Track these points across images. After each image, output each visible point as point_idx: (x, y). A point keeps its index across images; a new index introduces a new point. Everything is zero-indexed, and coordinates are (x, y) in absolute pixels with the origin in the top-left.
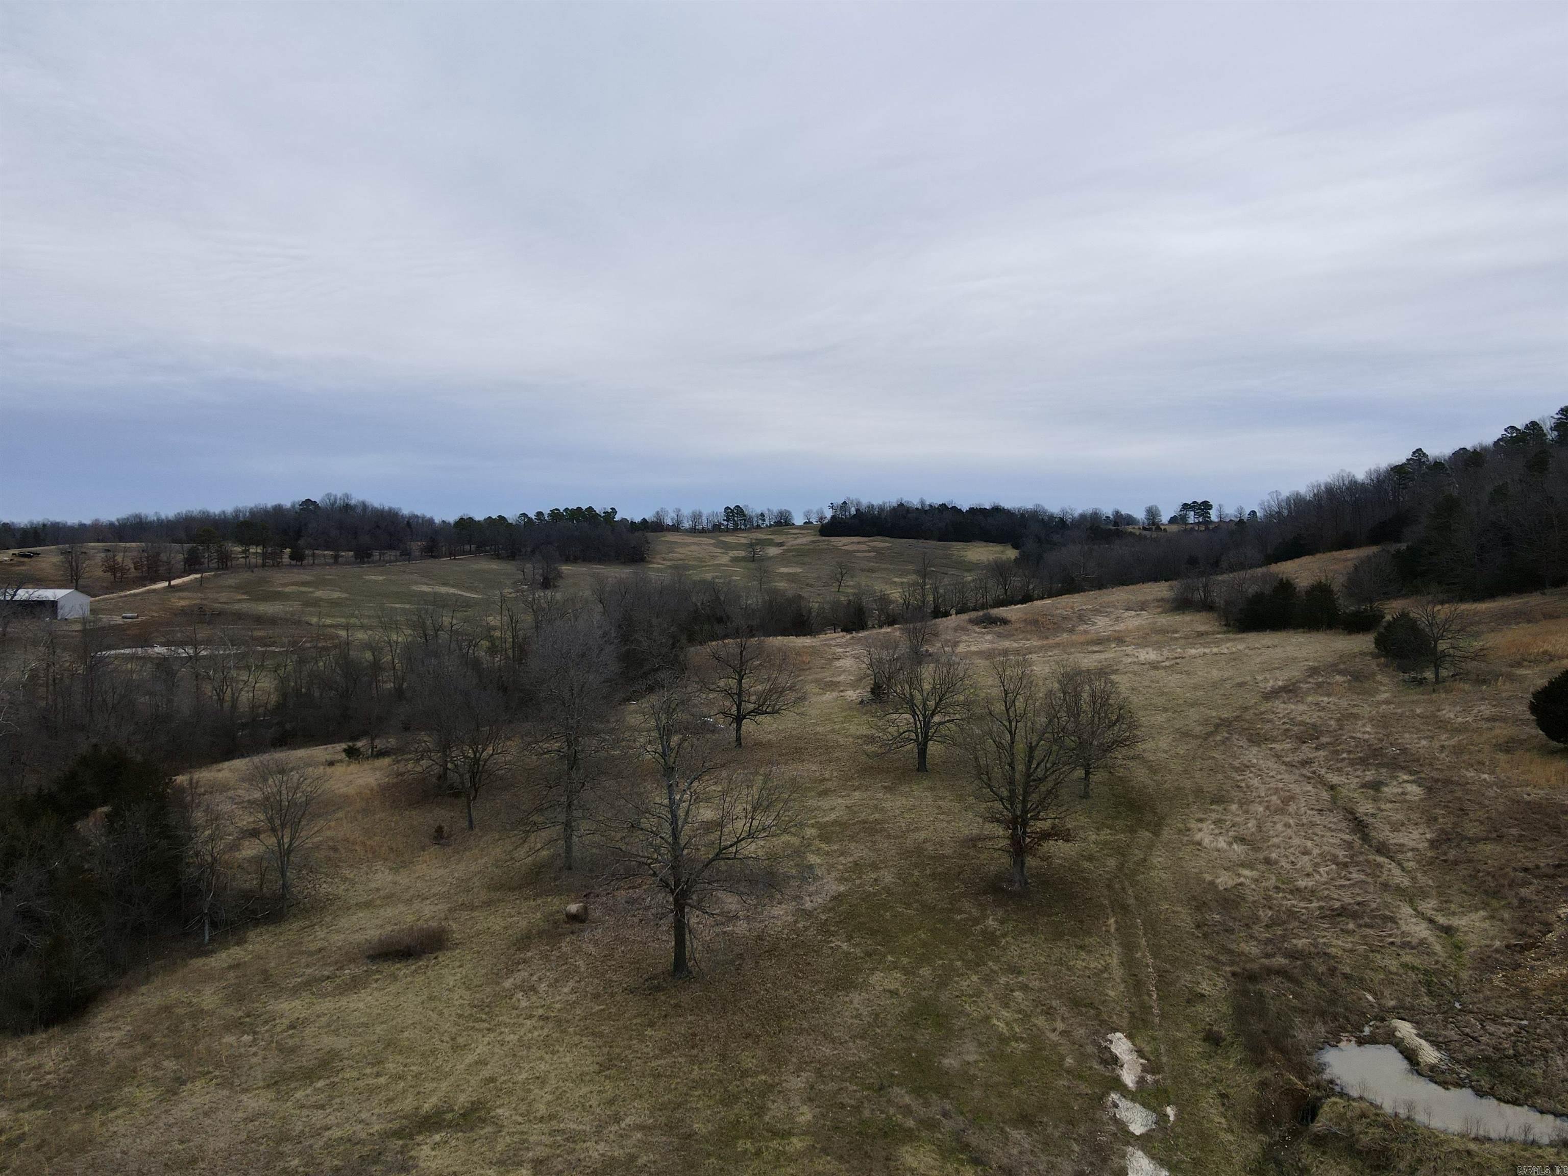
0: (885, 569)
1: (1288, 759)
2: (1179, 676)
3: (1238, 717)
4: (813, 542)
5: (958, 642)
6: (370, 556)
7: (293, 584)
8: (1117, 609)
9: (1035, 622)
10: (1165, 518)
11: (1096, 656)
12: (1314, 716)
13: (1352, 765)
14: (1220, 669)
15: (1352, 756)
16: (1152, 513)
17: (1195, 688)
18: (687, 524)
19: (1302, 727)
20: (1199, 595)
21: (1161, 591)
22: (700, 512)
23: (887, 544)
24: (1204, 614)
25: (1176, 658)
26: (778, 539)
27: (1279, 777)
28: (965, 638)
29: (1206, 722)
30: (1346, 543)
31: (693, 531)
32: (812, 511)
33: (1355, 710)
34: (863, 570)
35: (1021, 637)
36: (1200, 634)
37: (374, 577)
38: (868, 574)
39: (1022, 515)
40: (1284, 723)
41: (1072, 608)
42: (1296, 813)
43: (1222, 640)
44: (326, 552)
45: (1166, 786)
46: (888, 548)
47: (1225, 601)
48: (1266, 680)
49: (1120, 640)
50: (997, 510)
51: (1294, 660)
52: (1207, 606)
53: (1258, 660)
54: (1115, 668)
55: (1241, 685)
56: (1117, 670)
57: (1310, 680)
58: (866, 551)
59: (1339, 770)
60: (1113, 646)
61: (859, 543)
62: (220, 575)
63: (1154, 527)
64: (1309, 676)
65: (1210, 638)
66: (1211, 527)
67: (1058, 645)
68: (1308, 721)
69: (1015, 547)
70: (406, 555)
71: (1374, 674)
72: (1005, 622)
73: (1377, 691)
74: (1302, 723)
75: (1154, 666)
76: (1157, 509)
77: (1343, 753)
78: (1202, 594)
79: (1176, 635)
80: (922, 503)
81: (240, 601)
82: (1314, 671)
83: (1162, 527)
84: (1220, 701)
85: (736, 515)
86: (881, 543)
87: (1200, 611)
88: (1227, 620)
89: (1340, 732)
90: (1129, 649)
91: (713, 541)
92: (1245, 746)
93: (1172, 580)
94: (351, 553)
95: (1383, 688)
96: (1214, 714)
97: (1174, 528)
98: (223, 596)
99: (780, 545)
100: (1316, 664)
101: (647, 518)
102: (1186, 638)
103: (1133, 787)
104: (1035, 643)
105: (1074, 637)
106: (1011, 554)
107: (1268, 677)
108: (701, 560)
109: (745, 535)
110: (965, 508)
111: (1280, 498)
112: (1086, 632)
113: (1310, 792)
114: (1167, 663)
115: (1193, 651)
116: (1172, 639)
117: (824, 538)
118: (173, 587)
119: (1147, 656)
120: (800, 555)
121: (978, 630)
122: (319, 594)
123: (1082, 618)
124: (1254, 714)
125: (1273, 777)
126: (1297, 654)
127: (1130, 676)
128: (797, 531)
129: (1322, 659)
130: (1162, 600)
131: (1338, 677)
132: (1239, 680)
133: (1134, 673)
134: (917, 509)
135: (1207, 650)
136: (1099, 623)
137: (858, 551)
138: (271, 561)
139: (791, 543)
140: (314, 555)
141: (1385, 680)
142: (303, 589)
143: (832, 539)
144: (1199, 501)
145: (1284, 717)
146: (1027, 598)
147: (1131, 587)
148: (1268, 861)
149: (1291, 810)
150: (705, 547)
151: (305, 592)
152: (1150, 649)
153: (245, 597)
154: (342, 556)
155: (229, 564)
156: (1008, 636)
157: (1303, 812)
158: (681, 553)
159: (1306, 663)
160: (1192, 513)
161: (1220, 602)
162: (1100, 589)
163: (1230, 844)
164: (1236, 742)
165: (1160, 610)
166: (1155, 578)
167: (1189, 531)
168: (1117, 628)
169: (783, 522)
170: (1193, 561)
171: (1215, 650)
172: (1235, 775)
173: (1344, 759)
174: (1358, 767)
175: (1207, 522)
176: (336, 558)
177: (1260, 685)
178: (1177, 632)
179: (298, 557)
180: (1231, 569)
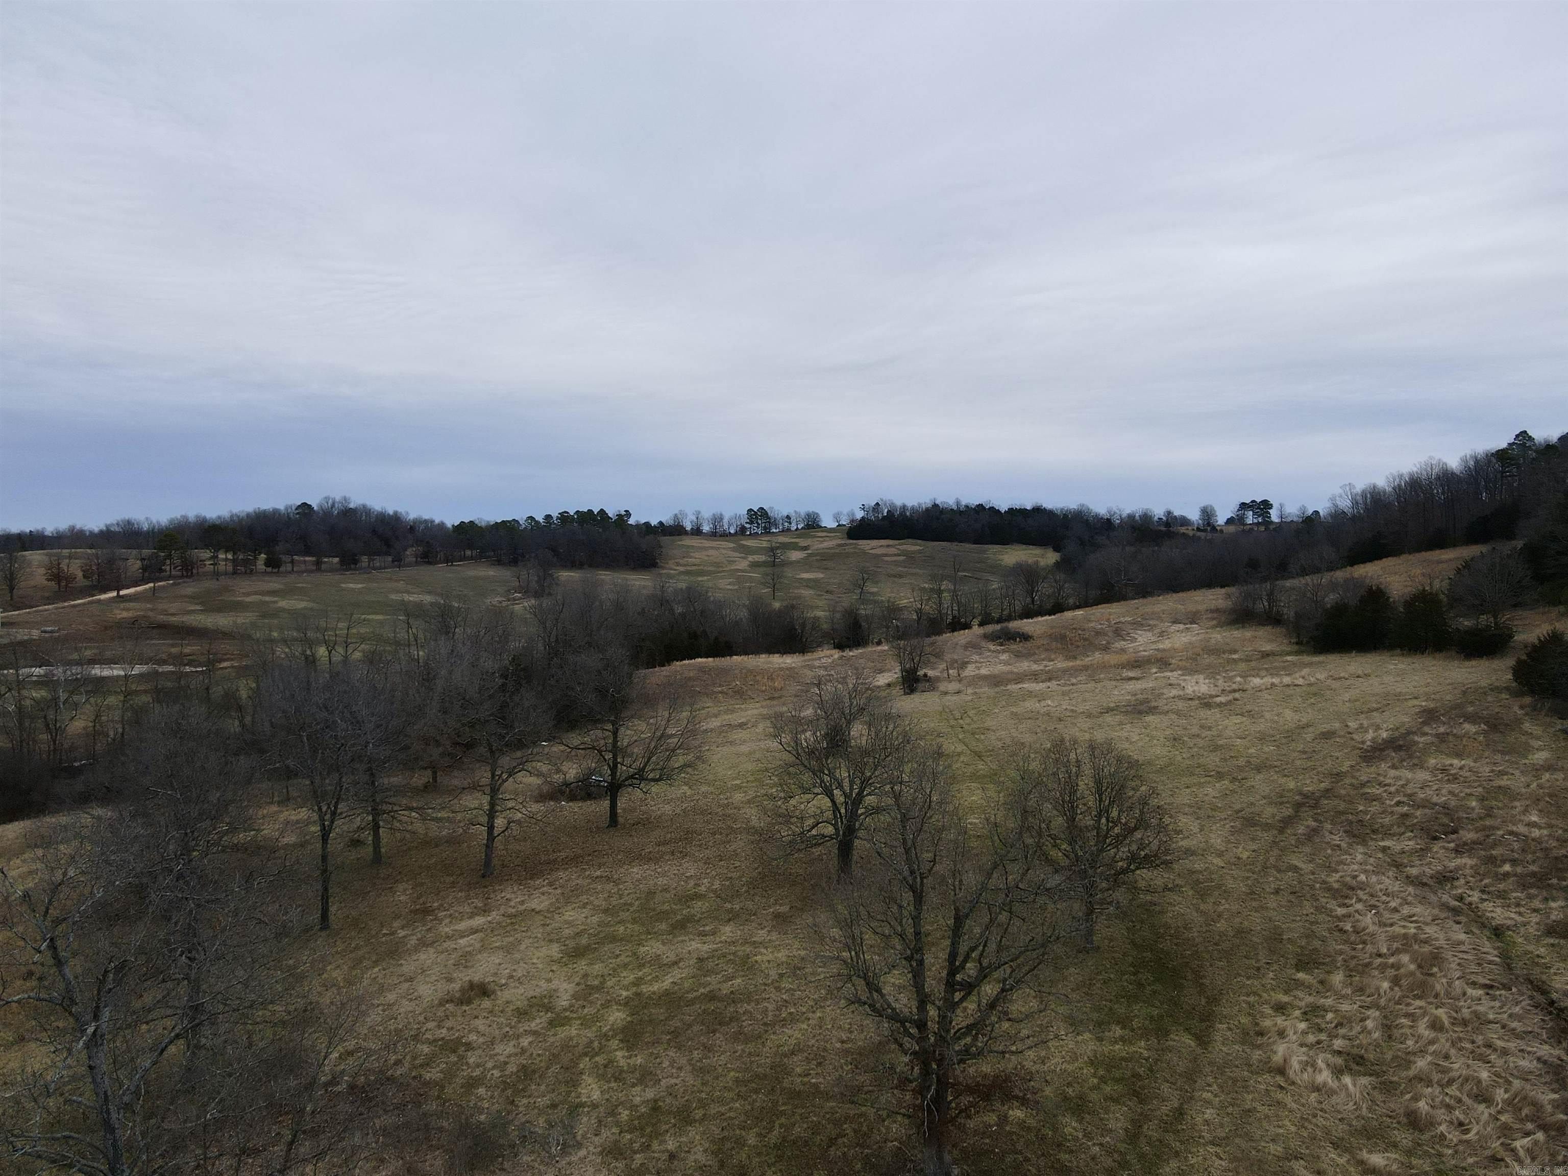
0: (913, 574)
1: (1414, 871)
2: (1237, 719)
3: (1327, 790)
4: (839, 545)
5: (967, 663)
6: (355, 562)
7: (256, 593)
8: (1162, 621)
9: (1063, 637)
10: (1221, 519)
11: (1132, 686)
12: (1444, 791)
13: (1524, 887)
14: (1296, 710)
15: (1519, 870)
16: (1207, 514)
17: (1263, 738)
18: (706, 528)
19: (1427, 811)
20: (1262, 605)
21: (1217, 599)
22: (721, 515)
23: (918, 548)
24: (1269, 628)
25: (1235, 691)
26: (802, 542)
27: (1406, 911)
28: (975, 657)
29: (1279, 799)
30: (1438, 541)
31: (714, 534)
32: (841, 513)
33: (1504, 782)
34: (890, 576)
35: (1043, 656)
36: (1266, 655)
37: (354, 584)
38: (896, 579)
39: (1065, 516)
40: (1398, 803)
41: (1108, 620)
42: (1448, 994)
43: (1294, 664)
44: (307, 559)
45: (1221, 925)
46: (919, 552)
47: (1296, 613)
48: (1362, 729)
49: (1163, 662)
50: (1038, 511)
51: (1399, 697)
52: (1272, 619)
53: (1347, 696)
54: (1154, 704)
55: (1327, 735)
56: (1156, 708)
57: (1427, 729)
58: (895, 555)
59: (1502, 895)
60: (1154, 670)
61: (888, 546)
62: (179, 584)
63: (1209, 529)
64: (1424, 723)
65: (1277, 662)
66: (1272, 527)
67: (1086, 668)
68: (1435, 799)
69: (1057, 549)
70: (398, 561)
71: (1518, 721)
72: (1025, 637)
73: (1527, 750)
74: (1426, 804)
75: (1206, 703)
76: (1212, 509)
77: (1504, 862)
78: (1266, 604)
79: (1235, 656)
80: (958, 503)
81: (193, 611)
82: (1430, 716)
83: (1218, 528)
84: (1298, 763)
85: (759, 516)
86: (912, 546)
87: (1264, 625)
88: (1298, 636)
89: (1488, 822)
90: (1174, 676)
91: (732, 545)
92: (1344, 845)
93: (1228, 586)
94: (336, 560)
95: (1536, 744)
96: (1292, 785)
97: (1232, 529)
98: (173, 607)
99: (805, 548)
100: (1432, 705)
101: (664, 521)
102: (1248, 660)
103: (1167, 926)
104: (1059, 665)
105: (1107, 657)
106: (1050, 557)
107: (1365, 723)
108: (717, 565)
109: (766, 539)
110: (1004, 508)
111: (1355, 491)
112: (1123, 651)
113: (1462, 943)
114: (1222, 699)
115: (1257, 681)
116: (1229, 661)
117: (851, 541)
118: (123, 597)
119: (1196, 688)
120: (823, 559)
121: (992, 647)
122: (283, 603)
123: (1119, 633)
124: (1352, 785)
125: (1396, 910)
126: (1400, 688)
127: (1173, 716)
128: (824, 534)
129: (1438, 697)
130: (1217, 610)
131: (1467, 726)
132: (1324, 728)
133: (1178, 713)
134: (952, 510)
135: (1276, 680)
136: (1140, 639)
137: (886, 555)
138: (242, 569)
139: (816, 547)
140: (292, 562)
141: (1537, 730)
142: (267, 599)
143: (861, 542)
144: (1258, 500)
145: (1398, 791)
146: (1057, 608)
147: (1181, 594)
148: (1414, 1121)
149: (1438, 987)
150: (724, 552)
151: (267, 602)
152: (1201, 677)
153: (198, 607)
154: (325, 562)
155: (195, 571)
156: (1028, 655)
157: (1459, 991)
158: (697, 557)
159: (1416, 702)
160: (1251, 513)
161: (1289, 613)
162: (1144, 597)
163: (1338, 1072)
164: (1328, 837)
165: (1215, 622)
166: (1209, 584)
167: (1249, 531)
168: (1161, 646)
169: (812, 524)
170: (1253, 564)
171: (1287, 680)
172: (1332, 904)
173: (1506, 875)
174: (1533, 891)
175: (1267, 523)
176: (318, 563)
177: (1355, 736)
178: (1235, 652)
179: (273, 563)
180: (1304, 572)
